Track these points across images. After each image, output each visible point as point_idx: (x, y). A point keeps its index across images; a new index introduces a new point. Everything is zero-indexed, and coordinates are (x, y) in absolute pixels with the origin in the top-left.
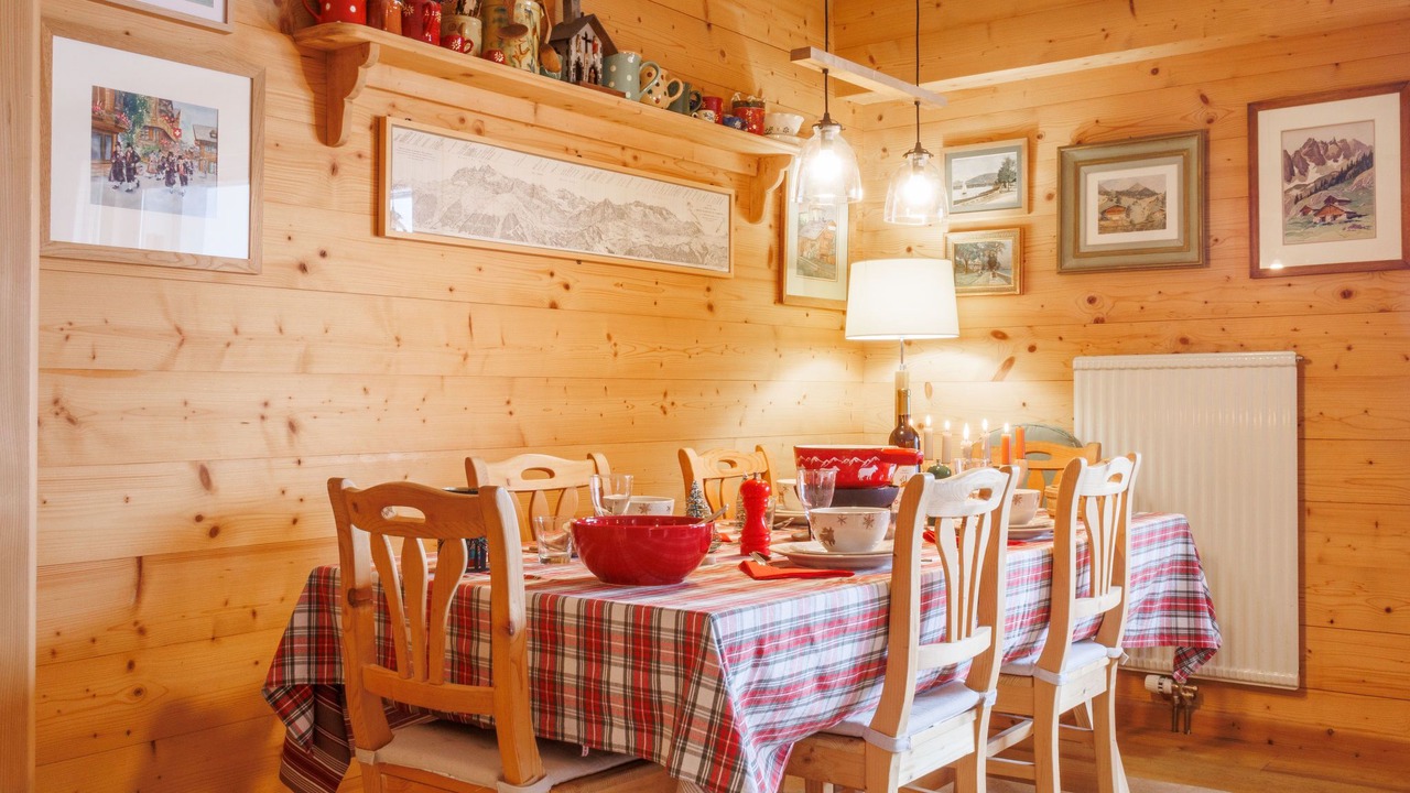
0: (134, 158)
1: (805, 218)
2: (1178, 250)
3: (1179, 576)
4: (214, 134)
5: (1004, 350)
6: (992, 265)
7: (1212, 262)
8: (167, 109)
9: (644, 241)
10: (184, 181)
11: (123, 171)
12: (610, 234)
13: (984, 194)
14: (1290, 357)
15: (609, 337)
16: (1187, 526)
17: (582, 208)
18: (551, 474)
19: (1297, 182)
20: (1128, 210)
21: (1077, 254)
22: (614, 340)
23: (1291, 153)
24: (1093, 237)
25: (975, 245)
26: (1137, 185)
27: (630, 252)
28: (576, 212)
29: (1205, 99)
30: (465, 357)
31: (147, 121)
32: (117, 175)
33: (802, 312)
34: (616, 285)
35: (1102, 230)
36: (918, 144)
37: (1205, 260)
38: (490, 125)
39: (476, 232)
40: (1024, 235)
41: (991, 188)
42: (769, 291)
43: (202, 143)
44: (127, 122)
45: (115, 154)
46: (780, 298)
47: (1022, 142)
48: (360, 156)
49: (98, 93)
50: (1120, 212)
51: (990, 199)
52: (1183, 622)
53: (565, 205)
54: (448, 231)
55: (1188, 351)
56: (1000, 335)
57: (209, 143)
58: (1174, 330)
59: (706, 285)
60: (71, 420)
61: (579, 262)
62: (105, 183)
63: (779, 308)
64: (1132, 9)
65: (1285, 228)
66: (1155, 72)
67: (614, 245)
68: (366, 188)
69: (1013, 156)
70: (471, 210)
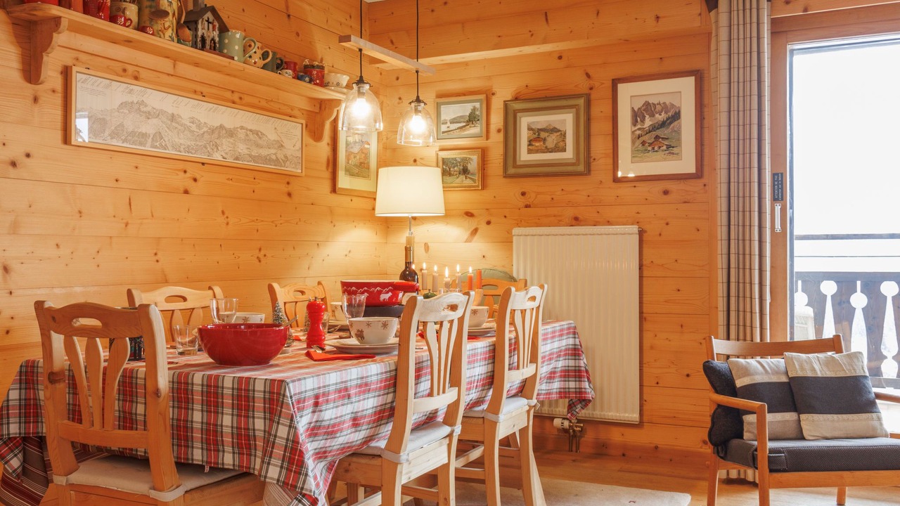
1: (351, 139)
2: (573, 164)
3: (570, 357)
5: (473, 223)
6: (465, 171)
7: (592, 172)
9: (246, 151)
12: (225, 147)
13: (461, 128)
14: (635, 229)
15: (223, 213)
16: (575, 328)
17: (205, 129)
18: (185, 299)
19: (639, 126)
20: (544, 140)
21: (515, 166)
22: (227, 214)
23: (636, 109)
24: (524, 156)
25: (455, 159)
26: (550, 125)
27: (237, 159)
28: (201, 132)
29: (588, 76)
30: (127, 224)
33: (348, 199)
34: (228, 179)
35: (530, 152)
36: (418, 97)
37: (588, 171)
38: (143, 74)
39: (134, 143)
40: (484, 153)
41: (464, 124)
42: (327, 186)
46: (334, 189)
47: (483, 97)
48: (54, 91)
50: (540, 141)
51: (465, 130)
52: (572, 385)
53: (194, 127)
54: (114, 142)
55: (578, 225)
56: (469, 214)
58: (570, 212)
59: (287, 180)
61: (203, 164)
63: (333, 196)
64: (547, 20)
65: (632, 153)
66: (560, 58)
67: (226, 153)
68: (58, 113)
69: (477, 105)
70: (130, 129)
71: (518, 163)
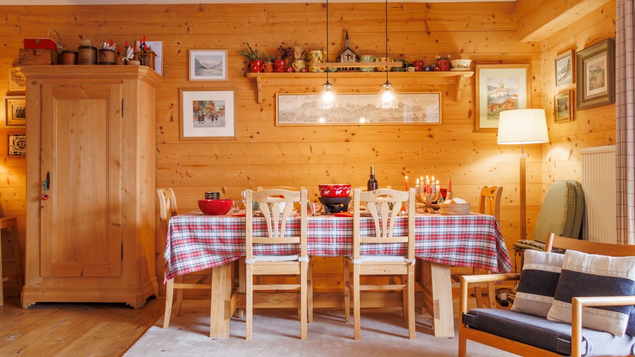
0: (204, 116)
2: (606, 96)
4: (224, 106)
5: (570, 146)
6: (566, 108)
7: (616, 100)
8: (212, 103)
9: (389, 116)
10: (216, 119)
11: (201, 119)
12: (372, 116)
13: (564, 76)
15: (374, 150)
17: (357, 108)
20: (596, 79)
21: (583, 101)
22: (376, 150)
25: (562, 100)
26: (598, 66)
27: (382, 120)
28: (355, 110)
29: (614, 22)
30: (309, 158)
31: (206, 106)
32: (199, 120)
34: (377, 132)
35: (590, 88)
38: (318, 88)
40: (573, 93)
41: (565, 73)
42: (470, 128)
43: (221, 109)
44: (201, 107)
45: (199, 115)
47: (570, 52)
48: (270, 105)
49: (194, 102)
51: (566, 78)
53: (349, 108)
54: (300, 122)
56: (569, 140)
57: (222, 109)
58: (608, 135)
59: (428, 128)
60: (190, 177)
61: (359, 126)
62: (197, 122)
63: (476, 134)
66: (602, 12)
67: (374, 119)
68: (273, 113)
69: (569, 58)
70: (308, 115)
71: (586, 98)
